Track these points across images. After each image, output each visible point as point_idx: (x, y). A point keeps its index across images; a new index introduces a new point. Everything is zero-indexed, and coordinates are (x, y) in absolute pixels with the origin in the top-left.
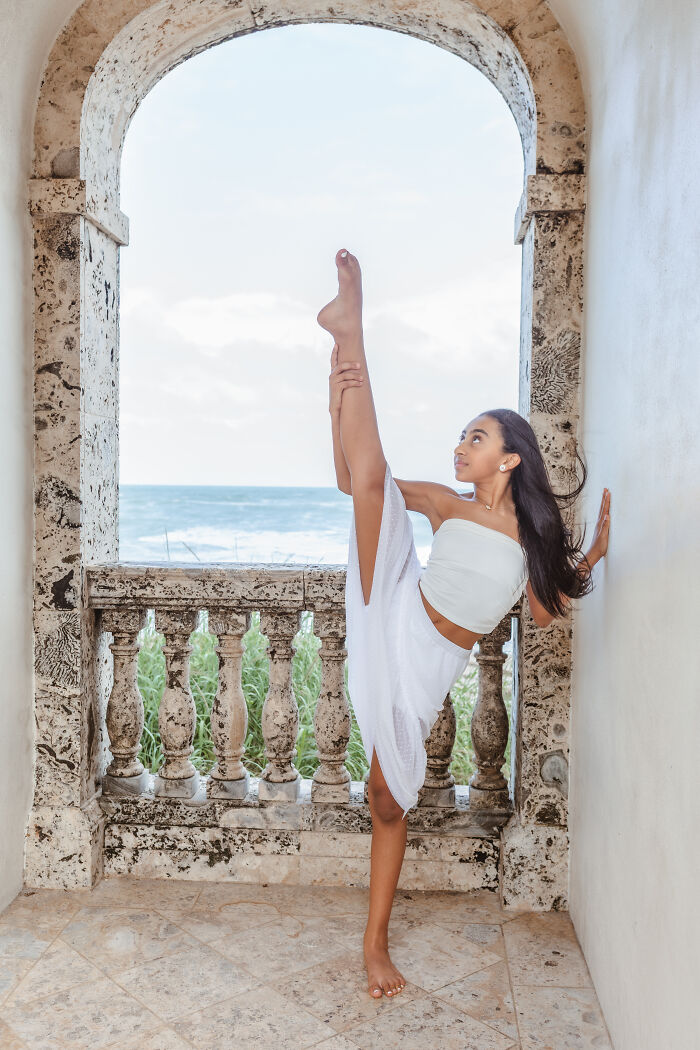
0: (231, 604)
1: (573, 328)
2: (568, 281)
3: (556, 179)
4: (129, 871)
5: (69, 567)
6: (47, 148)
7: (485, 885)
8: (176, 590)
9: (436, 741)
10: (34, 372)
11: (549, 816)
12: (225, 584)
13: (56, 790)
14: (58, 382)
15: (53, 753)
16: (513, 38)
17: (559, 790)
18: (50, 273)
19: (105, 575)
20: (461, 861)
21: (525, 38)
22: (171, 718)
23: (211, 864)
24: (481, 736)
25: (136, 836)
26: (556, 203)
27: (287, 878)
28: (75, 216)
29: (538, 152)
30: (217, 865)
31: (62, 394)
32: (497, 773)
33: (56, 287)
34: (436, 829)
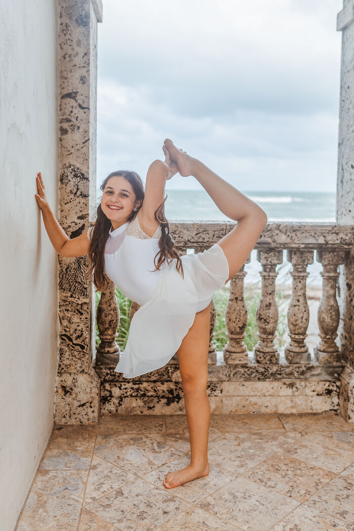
0: (180, 245)
4: (117, 411)
5: (82, 222)
7: (332, 408)
9: (300, 325)
10: (59, 98)
12: (177, 232)
13: (73, 363)
14: (75, 104)
15: (71, 340)
18: (70, 35)
20: (318, 395)
23: (168, 404)
24: (326, 321)
25: (121, 389)
27: (215, 410)
30: (172, 405)
31: (78, 112)
32: (334, 342)
33: (74, 44)
34: (302, 377)
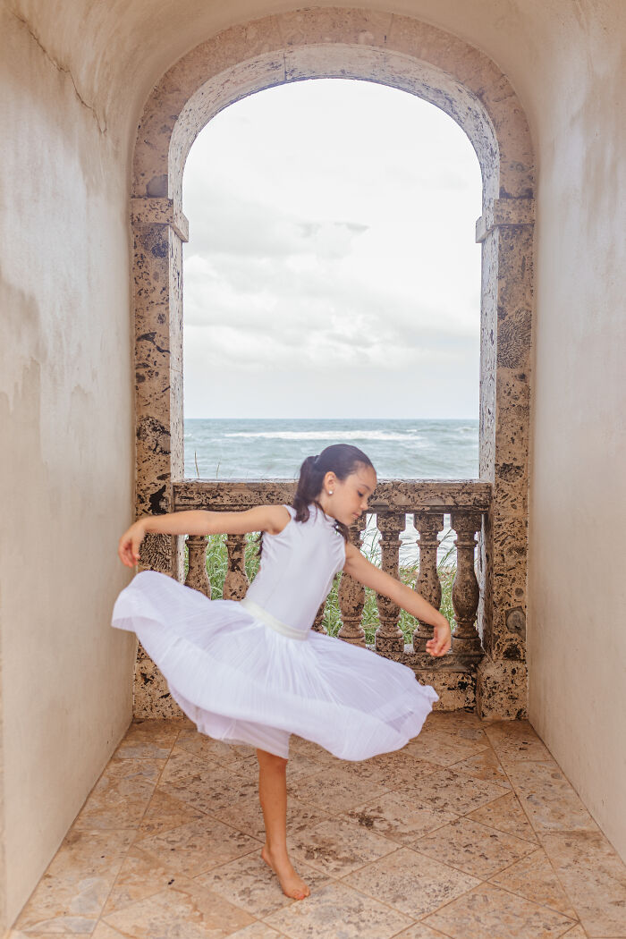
1: (526, 307)
2: (522, 274)
3: (514, 202)
5: (162, 482)
6: (143, 175)
7: (466, 705)
8: (239, 499)
10: (134, 340)
11: (513, 654)
12: (275, 494)
14: (153, 347)
16: (482, 101)
17: (520, 635)
18: (146, 267)
19: (187, 488)
20: (449, 689)
21: (491, 101)
22: (234, 593)
24: (461, 600)
26: (514, 218)
28: (165, 225)
29: (500, 183)
31: (156, 355)
32: (472, 626)
33: (151, 277)
34: (430, 667)
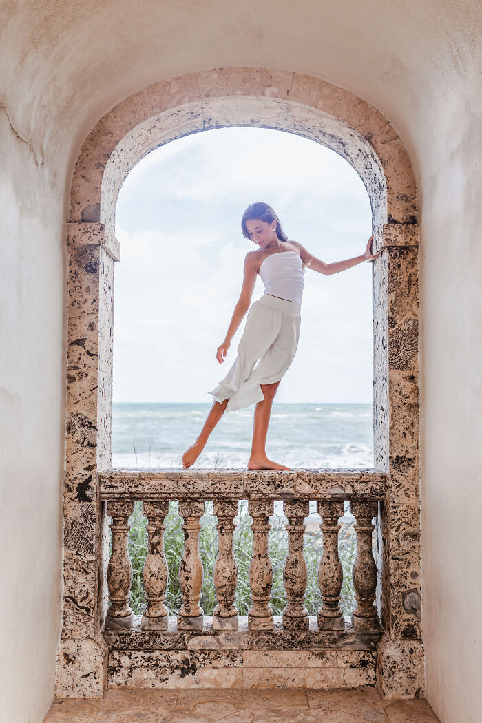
0: (195, 496)
1: (414, 317)
2: (409, 289)
3: (400, 227)
4: (126, 683)
5: (89, 473)
6: (79, 203)
7: (368, 682)
8: (158, 488)
9: (331, 585)
10: (67, 345)
11: (410, 633)
12: (191, 483)
13: (78, 628)
14: (83, 351)
15: (75, 602)
16: (371, 143)
17: (415, 615)
18: (79, 282)
19: (111, 478)
20: (351, 667)
21: (378, 143)
22: (153, 575)
23: (182, 676)
24: (361, 580)
25: (131, 658)
26: (401, 241)
27: (235, 684)
28: (97, 246)
29: (388, 211)
30: (187, 676)
31: (86, 359)
32: (371, 605)
33: (83, 290)
34: (334, 646)
